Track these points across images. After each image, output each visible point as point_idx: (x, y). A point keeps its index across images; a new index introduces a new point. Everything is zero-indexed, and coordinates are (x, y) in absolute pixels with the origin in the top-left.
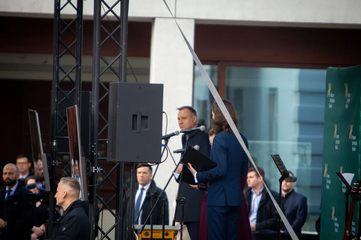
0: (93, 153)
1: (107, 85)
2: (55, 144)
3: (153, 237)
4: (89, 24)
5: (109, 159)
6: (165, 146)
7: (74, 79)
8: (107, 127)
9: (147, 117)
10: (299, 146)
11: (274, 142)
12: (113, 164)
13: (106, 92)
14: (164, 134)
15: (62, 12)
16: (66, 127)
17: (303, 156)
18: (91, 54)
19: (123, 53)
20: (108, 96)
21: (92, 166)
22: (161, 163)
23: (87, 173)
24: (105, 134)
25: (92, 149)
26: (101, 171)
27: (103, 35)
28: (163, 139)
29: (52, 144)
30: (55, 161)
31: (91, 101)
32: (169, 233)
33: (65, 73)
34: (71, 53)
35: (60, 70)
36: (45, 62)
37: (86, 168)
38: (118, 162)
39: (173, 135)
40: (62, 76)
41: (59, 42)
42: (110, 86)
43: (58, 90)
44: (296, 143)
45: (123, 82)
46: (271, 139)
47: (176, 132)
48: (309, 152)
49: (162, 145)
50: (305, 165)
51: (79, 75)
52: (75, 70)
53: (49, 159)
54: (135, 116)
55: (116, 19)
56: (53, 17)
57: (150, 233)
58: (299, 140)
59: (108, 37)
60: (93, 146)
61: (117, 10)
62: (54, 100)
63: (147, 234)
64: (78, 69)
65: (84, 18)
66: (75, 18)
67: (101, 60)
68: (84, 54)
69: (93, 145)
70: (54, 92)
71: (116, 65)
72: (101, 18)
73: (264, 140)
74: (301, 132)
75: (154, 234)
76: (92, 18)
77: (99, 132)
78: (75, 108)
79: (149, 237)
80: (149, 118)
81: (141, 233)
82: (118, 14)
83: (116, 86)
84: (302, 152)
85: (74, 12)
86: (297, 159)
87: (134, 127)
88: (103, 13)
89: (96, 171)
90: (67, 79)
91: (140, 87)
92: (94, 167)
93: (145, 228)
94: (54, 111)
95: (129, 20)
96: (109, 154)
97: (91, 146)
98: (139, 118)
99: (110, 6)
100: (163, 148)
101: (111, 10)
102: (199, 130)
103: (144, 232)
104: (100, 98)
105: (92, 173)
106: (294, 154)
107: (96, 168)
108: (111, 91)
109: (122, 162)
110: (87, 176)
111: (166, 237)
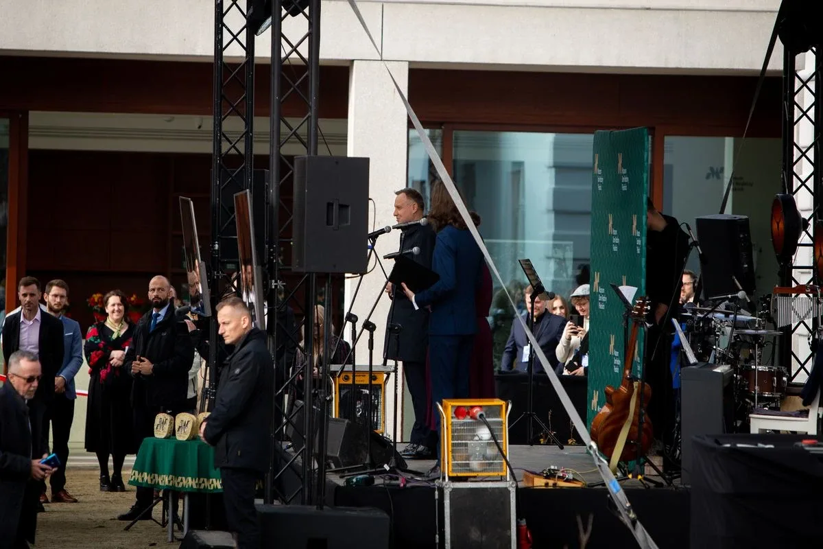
0: (273, 260)
1: (291, 159)
2: (217, 247)
3: (356, 383)
4: (263, 70)
5: (295, 268)
6: (372, 248)
7: (243, 151)
8: (292, 220)
9: (347, 206)
10: (555, 246)
11: (519, 241)
12: (300, 275)
13: (290, 169)
14: (370, 231)
15: (225, 53)
16: (233, 222)
17: (560, 262)
18: (267, 114)
19: (312, 113)
20: (292, 174)
21: (271, 279)
22: (366, 273)
23: (263, 289)
24: (288, 233)
25: (271, 254)
26: (283, 286)
27: (284, 86)
28: (369, 238)
29: (213, 247)
30: (218, 273)
31: (267, 184)
32: (378, 376)
33: (231, 144)
34: (239, 114)
35: (223, 138)
36: (200, 127)
37: (263, 281)
38: (307, 273)
39: (382, 232)
40: (225, 147)
41: (222, 97)
42: (296, 162)
43: (221, 167)
44: (551, 242)
45: (312, 154)
46: (515, 237)
47: (386, 228)
48: (569, 255)
49: (368, 247)
50: (565, 275)
51: (249, 146)
52: (243, 139)
53: (209, 270)
54: (330, 205)
55: (303, 63)
56: (212, 60)
57: (351, 376)
58: (556, 237)
59: (292, 89)
60: (272, 250)
61: (304, 50)
62: (216, 182)
63: (347, 378)
64: (248, 137)
65: (256, 61)
66: (244, 60)
67: (282, 123)
68: (257, 115)
69: (273, 248)
70: (214, 171)
71: (303, 131)
72: (281, 61)
73: (504, 238)
74: (557, 225)
75: (356, 378)
76: (269, 62)
77: (280, 229)
78: (246, 193)
79: (350, 382)
80: (350, 208)
81: (339, 376)
82: (306, 55)
83: (303, 161)
84: (560, 254)
85: (243, 53)
86: (552, 265)
87: (329, 222)
88: (283, 55)
89: (276, 286)
90: (233, 151)
91: (337, 163)
92: (273, 281)
93: (345, 369)
94: (215, 199)
95: (320, 63)
96: (295, 260)
97: (269, 249)
98: (335, 207)
99: (294, 45)
100: (369, 250)
101: (295, 49)
102: (419, 224)
103: (343, 375)
104: (281, 179)
105: (271, 289)
106: (549, 258)
107: (276, 282)
108: (296, 169)
109: (313, 273)
110: (265, 293)
111: (373, 382)
